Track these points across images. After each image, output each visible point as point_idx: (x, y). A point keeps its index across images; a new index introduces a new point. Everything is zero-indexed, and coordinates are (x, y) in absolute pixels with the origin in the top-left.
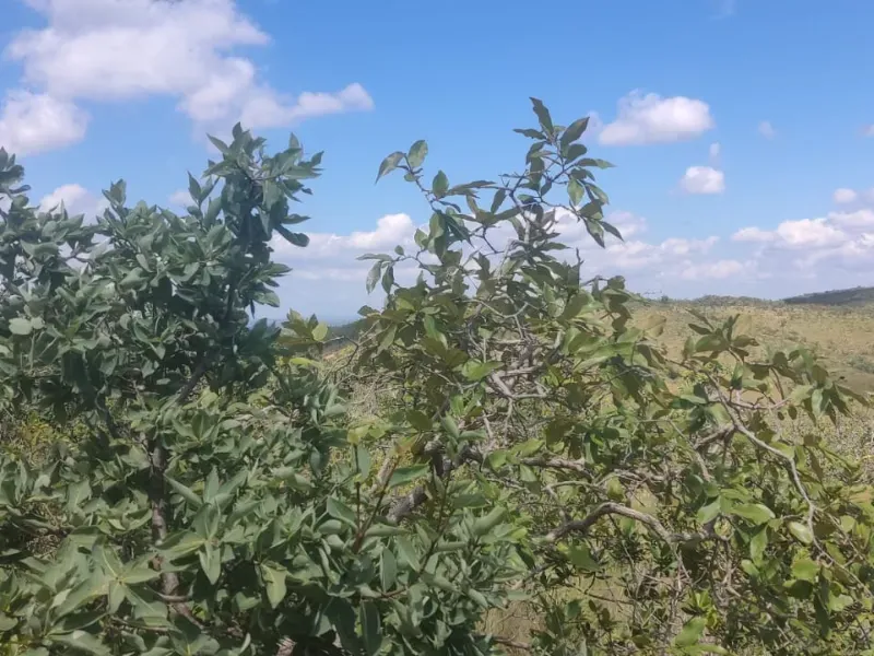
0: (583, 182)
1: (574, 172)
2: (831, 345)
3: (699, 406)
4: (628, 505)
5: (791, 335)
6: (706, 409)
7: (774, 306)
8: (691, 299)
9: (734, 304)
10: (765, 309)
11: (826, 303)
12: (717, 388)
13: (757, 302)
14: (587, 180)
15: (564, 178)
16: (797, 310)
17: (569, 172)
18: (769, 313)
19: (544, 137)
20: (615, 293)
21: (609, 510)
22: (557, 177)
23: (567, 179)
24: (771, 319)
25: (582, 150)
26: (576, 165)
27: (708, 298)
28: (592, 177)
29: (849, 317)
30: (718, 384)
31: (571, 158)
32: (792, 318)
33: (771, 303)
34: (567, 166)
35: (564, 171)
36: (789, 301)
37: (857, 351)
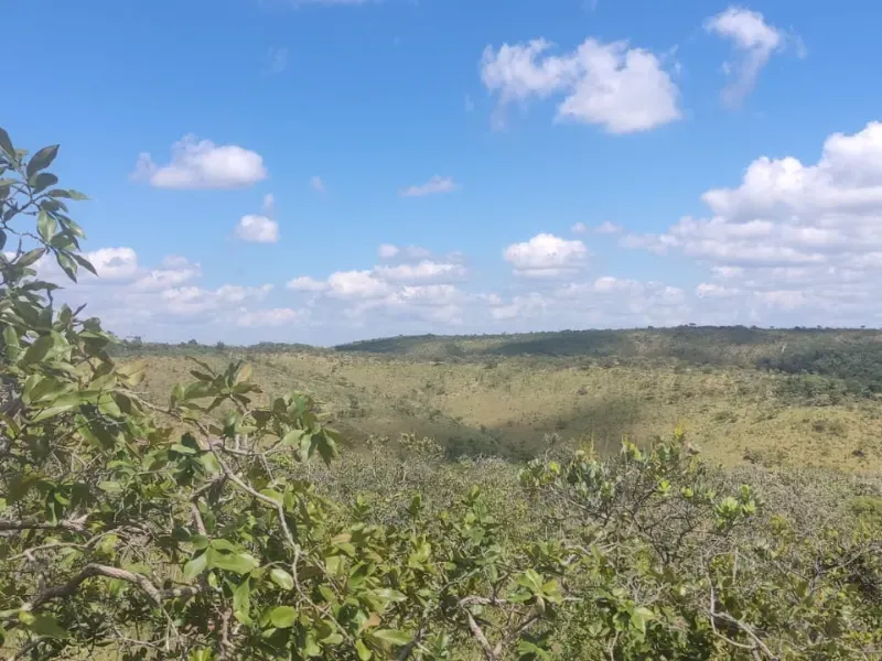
0: (56, 215)
1: (44, 203)
2: (377, 390)
3: (188, 456)
4: (117, 565)
5: (341, 381)
6: (196, 459)
7: (325, 352)
8: (246, 345)
9: (288, 351)
10: (318, 355)
11: (372, 351)
12: (207, 436)
13: (309, 349)
14: (60, 212)
15: (33, 208)
16: (347, 357)
17: (38, 202)
18: (321, 359)
19: (6, 162)
20: (93, 336)
21: (96, 573)
22: (24, 207)
23: (36, 209)
24: (323, 365)
25: (52, 179)
26: (45, 195)
27: (262, 345)
28: (65, 209)
29: (392, 363)
30: (207, 432)
31: (39, 187)
32: (342, 364)
33: (322, 349)
34: (35, 197)
35: (32, 202)
36: (339, 348)
37: (398, 396)
